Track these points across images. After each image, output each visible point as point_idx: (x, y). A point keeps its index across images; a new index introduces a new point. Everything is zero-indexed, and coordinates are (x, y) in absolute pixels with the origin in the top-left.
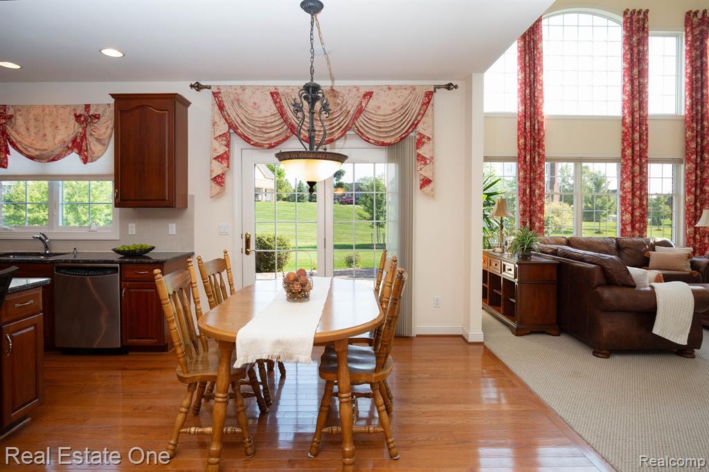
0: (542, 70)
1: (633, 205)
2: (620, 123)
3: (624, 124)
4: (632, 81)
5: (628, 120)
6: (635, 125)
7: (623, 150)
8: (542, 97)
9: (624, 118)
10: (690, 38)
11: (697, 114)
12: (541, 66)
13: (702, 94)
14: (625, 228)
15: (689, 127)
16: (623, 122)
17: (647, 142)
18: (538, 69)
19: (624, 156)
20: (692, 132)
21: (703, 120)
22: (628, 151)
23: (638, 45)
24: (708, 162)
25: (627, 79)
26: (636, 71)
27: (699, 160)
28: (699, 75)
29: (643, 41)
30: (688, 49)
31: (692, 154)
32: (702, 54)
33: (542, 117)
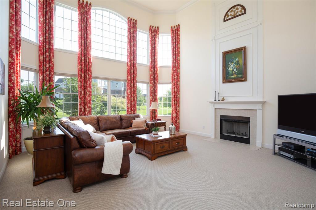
0: (91, 33)
1: (131, 100)
4: (131, 48)
5: (129, 64)
6: (132, 66)
8: (91, 47)
10: (151, 36)
11: (153, 65)
12: (90, 31)
13: (155, 58)
14: (128, 110)
15: (151, 70)
16: (127, 64)
17: (136, 74)
18: (89, 32)
19: (128, 79)
20: (152, 72)
21: (155, 68)
22: (129, 77)
23: (133, 33)
24: (157, 84)
25: (129, 47)
26: (132, 44)
27: (154, 83)
28: (154, 51)
29: (134, 32)
30: (150, 40)
31: (152, 81)
32: (155, 43)
33: (91, 56)
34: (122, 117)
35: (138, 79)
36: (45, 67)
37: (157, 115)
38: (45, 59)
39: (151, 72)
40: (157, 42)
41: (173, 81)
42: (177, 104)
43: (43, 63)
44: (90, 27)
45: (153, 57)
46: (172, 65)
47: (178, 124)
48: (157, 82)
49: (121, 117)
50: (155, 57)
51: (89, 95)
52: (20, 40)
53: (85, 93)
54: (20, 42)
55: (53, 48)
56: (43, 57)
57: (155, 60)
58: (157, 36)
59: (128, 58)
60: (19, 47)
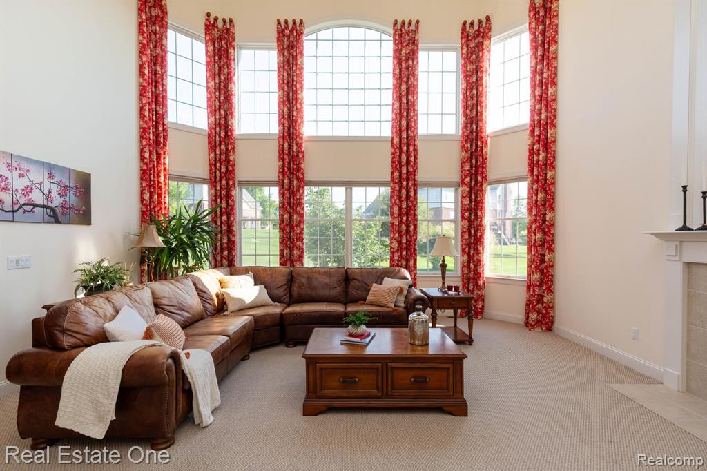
0: (302, 87)
1: (399, 232)
2: (390, 144)
3: (393, 145)
4: (400, 98)
5: (396, 140)
6: (402, 145)
7: (392, 173)
8: (302, 117)
9: (393, 139)
10: (465, 51)
11: (472, 132)
12: (301, 83)
13: (477, 110)
14: (393, 257)
15: (463, 147)
16: (392, 143)
17: (415, 163)
18: (298, 87)
19: (393, 179)
20: (467, 152)
21: (477, 140)
22: (396, 174)
23: (407, 60)
24: (482, 185)
25: (395, 97)
26: (404, 87)
27: (473, 183)
28: (474, 91)
29: (413, 55)
30: (463, 62)
31: (466, 177)
32: (478, 69)
33: (301, 138)
34: (349, 273)
35: (420, 177)
36: (218, 172)
37: (480, 274)
38: (218, 158)
39: (464, 154)
40: (485, 64)
41: (531, 171)
42: (544, 242)
43: (215, 165)
44: (300, 75)
45: (471, 111)
46: (531, 120)
47: (546, 308)
48: (485, 178)
49: (346, 272)
50: (479, 108)
51: (300, 222)
52: (165, 130)
53: (291, 217)
54: (165, 134)
55: (232, 134)
56: (215, 154)
57: (479, 118)
58: (486, 43)
59: (393, 128)
60: (164, 141)
